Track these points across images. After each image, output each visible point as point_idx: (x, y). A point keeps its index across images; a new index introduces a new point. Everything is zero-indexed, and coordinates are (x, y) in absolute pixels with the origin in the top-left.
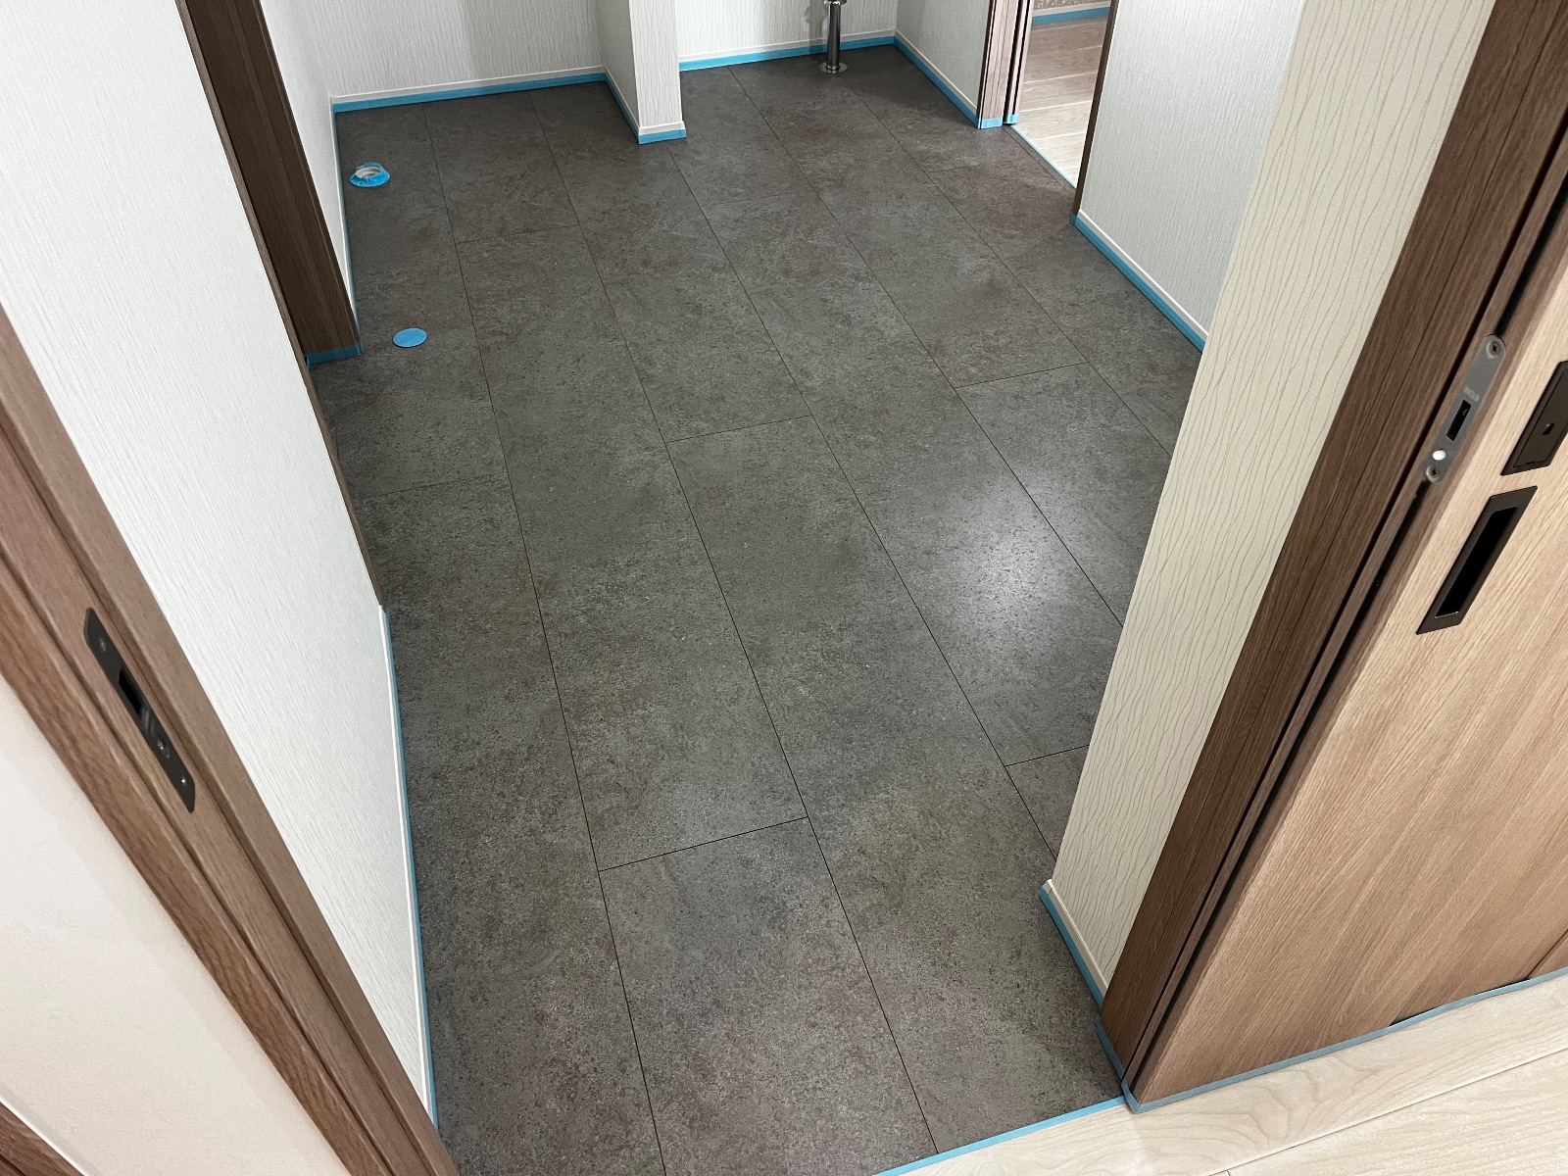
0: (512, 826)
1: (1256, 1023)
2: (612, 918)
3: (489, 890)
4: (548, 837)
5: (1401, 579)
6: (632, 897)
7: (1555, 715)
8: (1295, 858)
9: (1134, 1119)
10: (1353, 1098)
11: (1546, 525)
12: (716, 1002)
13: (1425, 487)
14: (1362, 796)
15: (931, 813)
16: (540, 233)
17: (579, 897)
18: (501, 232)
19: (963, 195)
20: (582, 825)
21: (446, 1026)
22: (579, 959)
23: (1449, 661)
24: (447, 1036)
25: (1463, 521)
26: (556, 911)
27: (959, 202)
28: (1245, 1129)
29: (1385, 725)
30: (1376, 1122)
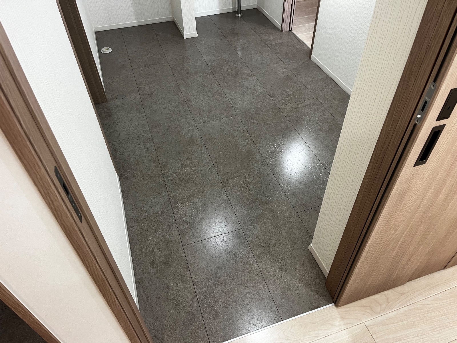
0: (157, 234)
1: (371, 280)
2: (187, 259)
3: (152, 252)
4: (168, 237)
5: (409, 151)
6: (193, 253)
7: (452, 189)
8: (381, 232)
9: (337, 309)
10: (398, 301)
11: (448, 135)
12: (218, 281)
13: (415, 125)
14: (399, 213)
15: (276, 226)
16: (157, 65)
17: (178, 253)
18: (145, 65)
19: (278, 51)
20: (177, 233)
21: (142, 290)
22: (178, 271)
23: (423, 174)
24: (142, 294)
25: (426, 134)
26: (171, 258)
27: (277, 53)
28: (368, 311)
29: (405, 193)
30: (405, 308)
